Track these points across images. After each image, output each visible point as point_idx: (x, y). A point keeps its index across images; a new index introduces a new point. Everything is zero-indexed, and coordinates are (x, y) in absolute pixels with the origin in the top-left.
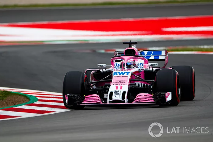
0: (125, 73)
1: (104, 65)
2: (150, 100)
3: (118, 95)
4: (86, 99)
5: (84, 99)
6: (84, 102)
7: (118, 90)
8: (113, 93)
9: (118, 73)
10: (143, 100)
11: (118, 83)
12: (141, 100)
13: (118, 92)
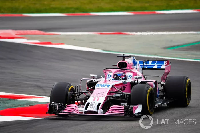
0: (106, 85)
1: (96, 76)
2: (121, 111)
3: (93, 106)
4: (67, 108)
5: (66, 108)
6: (65, 111)
7: (94, 102)
8: (90, 105)
9: (100, 86)
10: (115, 111)
11: (97, 95)
12: (113, 111)
13: (94, 104)
